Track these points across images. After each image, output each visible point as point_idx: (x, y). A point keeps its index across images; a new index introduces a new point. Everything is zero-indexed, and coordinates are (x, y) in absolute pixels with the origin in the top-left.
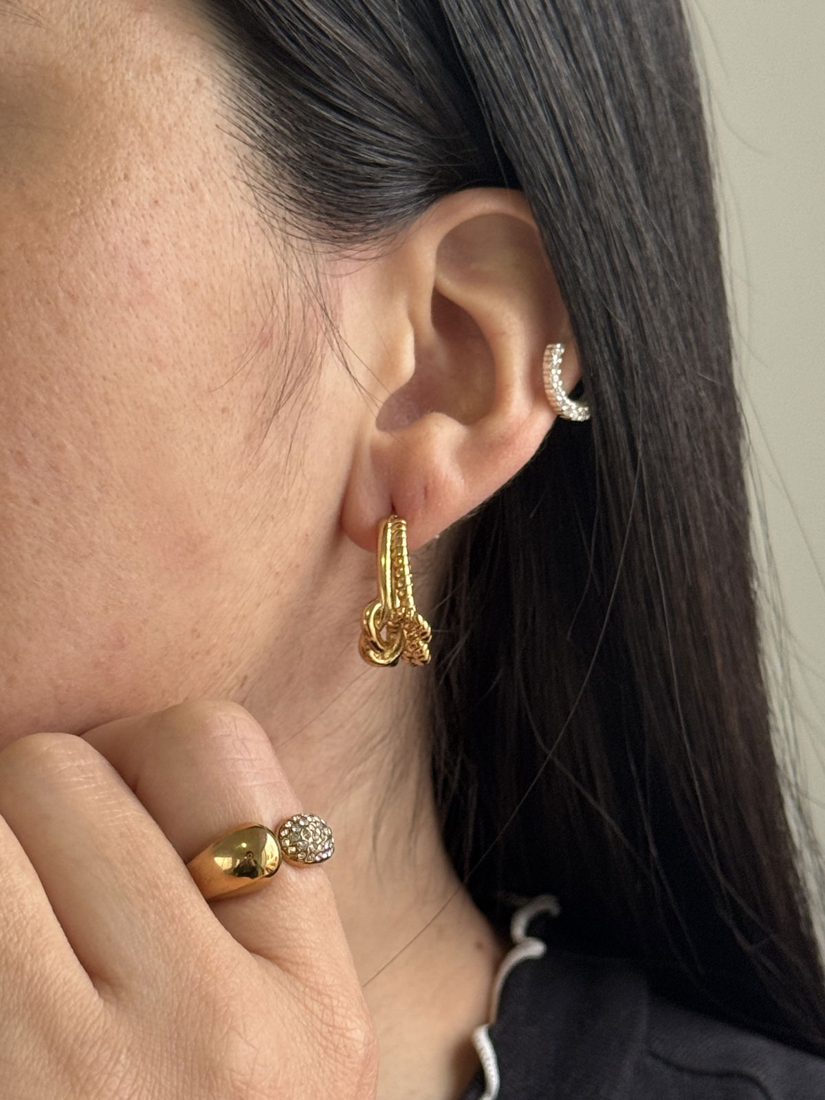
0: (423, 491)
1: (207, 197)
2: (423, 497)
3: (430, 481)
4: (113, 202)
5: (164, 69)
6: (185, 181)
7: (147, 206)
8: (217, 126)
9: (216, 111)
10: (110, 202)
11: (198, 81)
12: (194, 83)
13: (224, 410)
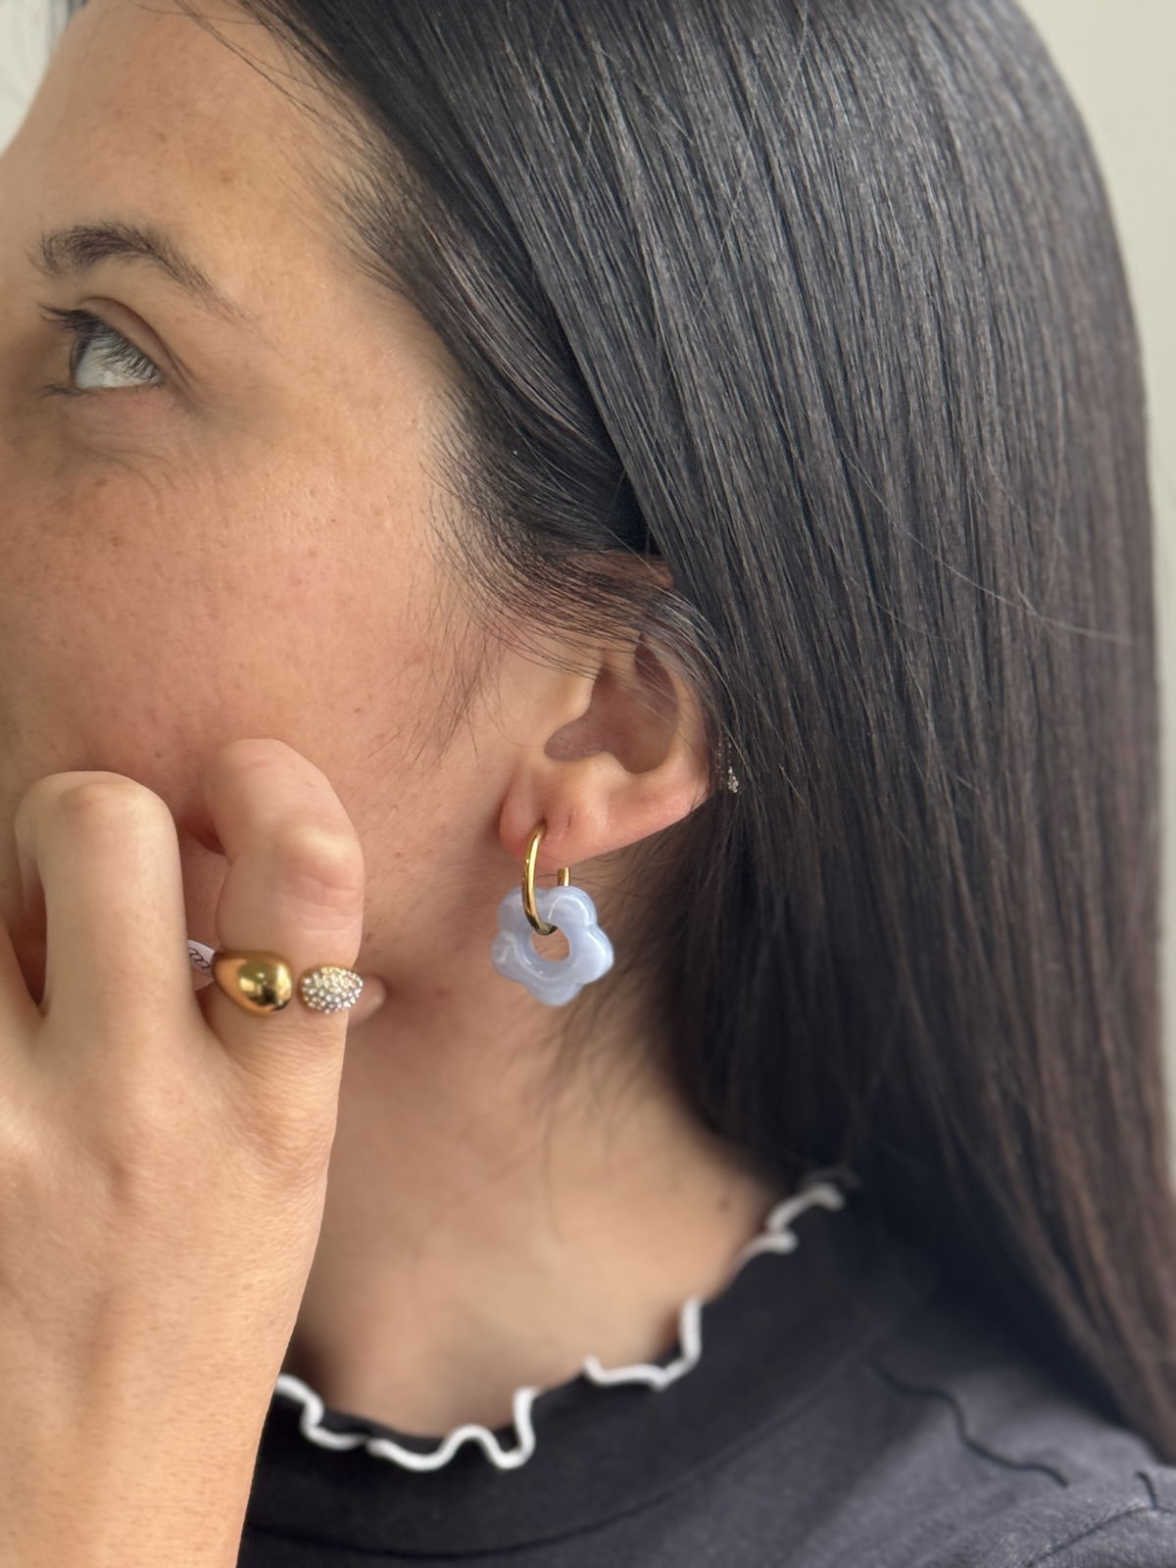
0: (567, 819)
1: (388, 524)
2: (566, 824)
3: (575, 813)
4: (292, 513)
5: (382, 407)
6: (371, 506)
7: (324, 522)
8: (421, 465)
9: (423, 451)
10: (289, 513)
11: (414, 421)
12: (410, 423)
13: (358, 710)
